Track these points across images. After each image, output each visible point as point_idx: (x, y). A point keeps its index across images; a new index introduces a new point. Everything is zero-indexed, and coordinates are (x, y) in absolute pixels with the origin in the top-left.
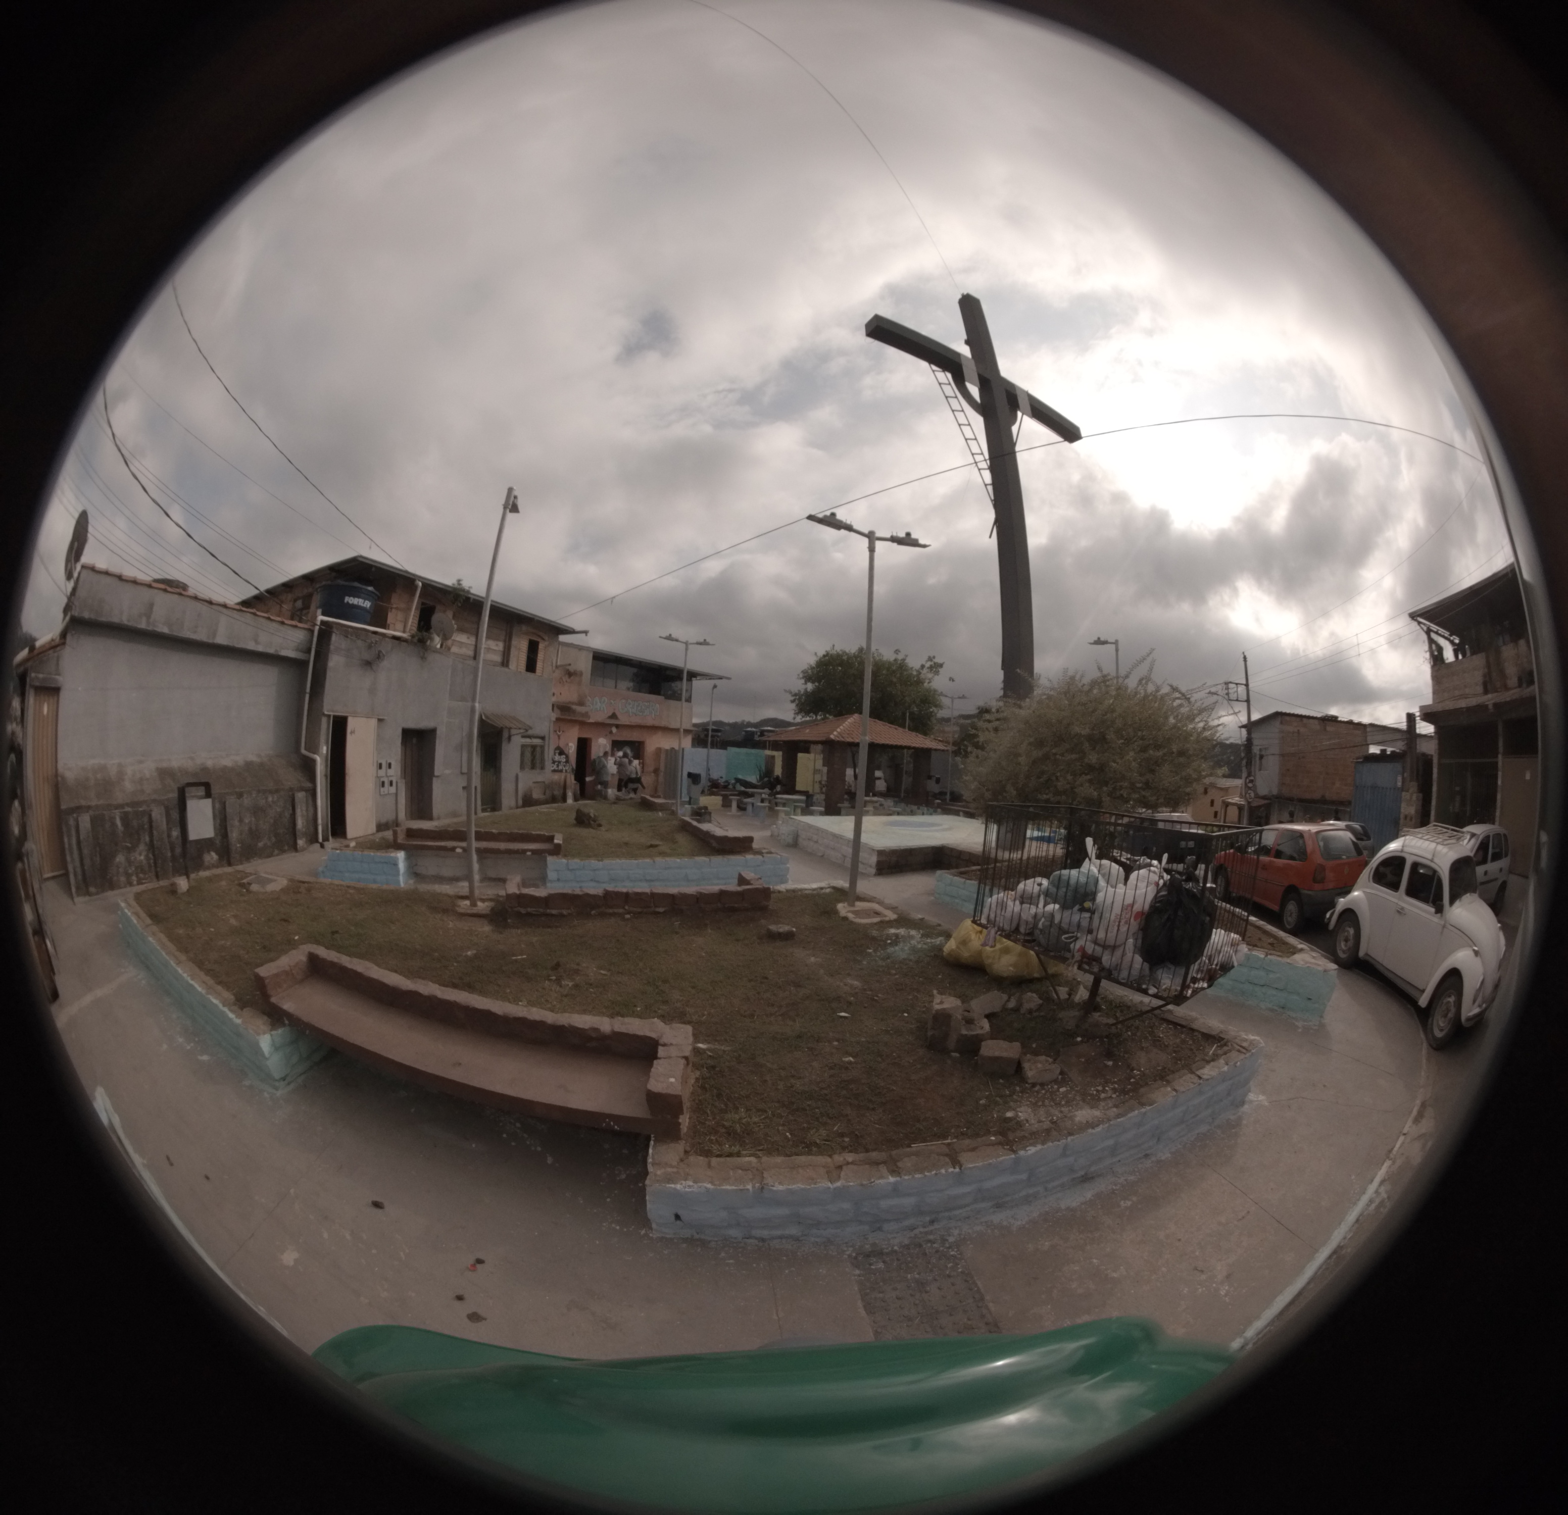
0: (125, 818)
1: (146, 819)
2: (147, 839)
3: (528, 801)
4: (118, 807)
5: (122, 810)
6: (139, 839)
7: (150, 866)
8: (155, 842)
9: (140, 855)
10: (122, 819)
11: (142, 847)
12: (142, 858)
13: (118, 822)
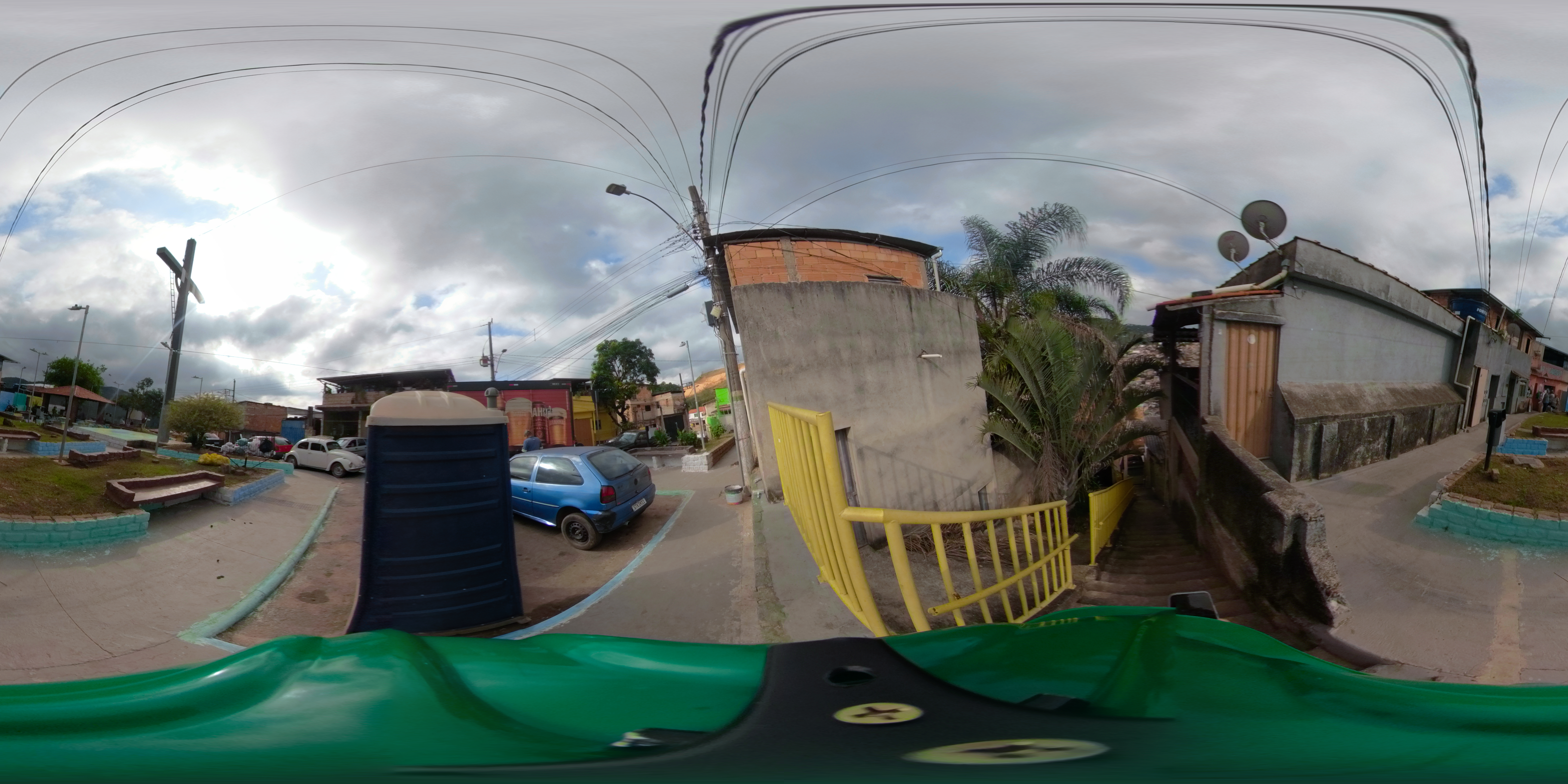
0: (1372, 424)
1: (1388, 422)
2: (1387, 434)
3: (1519, 411)
4: (1365, 415)
5: (1370, 418)
6: (1380, 436)
7: (1383, 450)
8: (1393, 436)
9: (1378, 444)
10: (1368, 423)
11: (1381, 440)
12: (1379, 446)
13: (1366, 426)
